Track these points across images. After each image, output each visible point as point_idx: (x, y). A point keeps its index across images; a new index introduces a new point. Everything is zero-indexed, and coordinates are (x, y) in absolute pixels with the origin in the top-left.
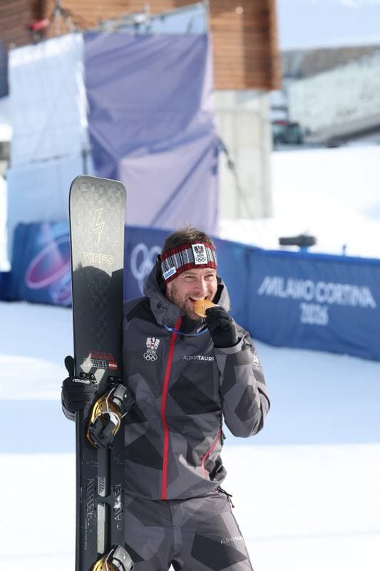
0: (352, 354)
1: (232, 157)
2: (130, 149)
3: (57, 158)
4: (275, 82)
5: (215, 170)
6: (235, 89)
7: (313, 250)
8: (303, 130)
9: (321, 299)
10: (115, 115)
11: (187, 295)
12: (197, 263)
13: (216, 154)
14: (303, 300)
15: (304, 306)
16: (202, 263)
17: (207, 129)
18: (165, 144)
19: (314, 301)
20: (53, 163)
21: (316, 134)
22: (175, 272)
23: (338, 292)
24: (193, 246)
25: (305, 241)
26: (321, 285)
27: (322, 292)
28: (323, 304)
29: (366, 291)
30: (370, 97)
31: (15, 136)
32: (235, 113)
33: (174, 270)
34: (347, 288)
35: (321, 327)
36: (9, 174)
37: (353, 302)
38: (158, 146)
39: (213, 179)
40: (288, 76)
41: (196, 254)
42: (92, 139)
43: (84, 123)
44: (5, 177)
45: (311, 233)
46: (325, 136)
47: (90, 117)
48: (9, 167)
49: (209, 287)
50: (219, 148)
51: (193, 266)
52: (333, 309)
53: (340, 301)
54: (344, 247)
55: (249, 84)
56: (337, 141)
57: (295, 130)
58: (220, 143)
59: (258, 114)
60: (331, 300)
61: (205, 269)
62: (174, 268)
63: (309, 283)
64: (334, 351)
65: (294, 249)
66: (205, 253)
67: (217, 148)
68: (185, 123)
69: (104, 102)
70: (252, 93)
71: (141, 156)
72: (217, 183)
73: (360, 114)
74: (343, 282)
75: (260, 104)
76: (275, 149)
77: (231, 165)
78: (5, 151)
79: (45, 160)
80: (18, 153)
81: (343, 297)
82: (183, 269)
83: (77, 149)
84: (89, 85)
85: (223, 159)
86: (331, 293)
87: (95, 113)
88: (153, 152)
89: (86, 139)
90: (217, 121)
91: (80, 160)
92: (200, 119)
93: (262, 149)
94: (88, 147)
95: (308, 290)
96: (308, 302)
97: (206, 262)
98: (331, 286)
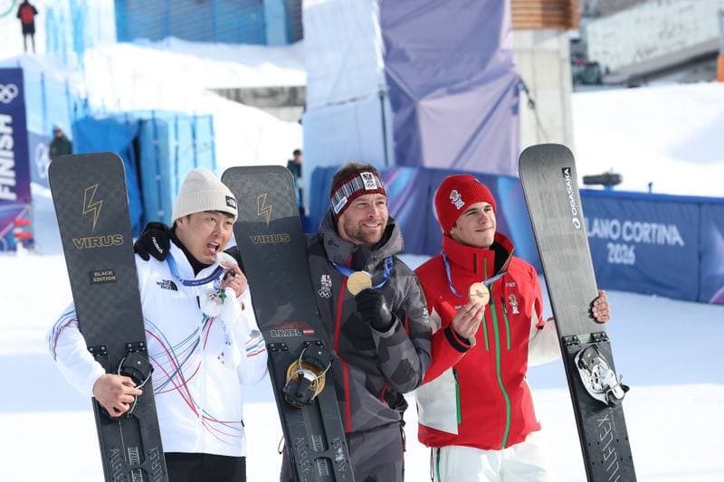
0: (660, 294)
1: (532, 95)
2: (428, 90)
3: (353, 100)
4: (574, 21)
5: (515, 110)
6: (534, 28)
7: (617, 188)
8: (603, 70)
9: (627, 238)
10: (413, 56)
11: (360, 222)
12: (367, 188)
13: (517, 94)
14: (610, 240)
15: (610, 246)
16: (372, 188)
17: (507, 68)
18: (466, 83)
19: (620, 241)
20: (350, 105)
21: (616, 73)
22: (346, 201)
23: (645, 231)
24: (362, 174)
25: (610, 179)
26: (628, 224)
27: (629, 231)
28: (629, 244)
29: (674, 229)
30: (670, 35)
31: (309, 80)
32: (532, 52)
33: (345, 200)
34: (654, 226)
35: (629, 266)
36: (305, 118)
37: (661, 241)
38: (457, 86)
39: (514, 119)
40: (586, 15)
41: (365, 181)
42: (389, 80)
43: (381, 64)
44: (300, 122)
45: (615, 171)
46: (625, 76)
47: (386, 58)
48: (305, 110)
49: (381, 213)
50: (520, 86)
51: (364, 192)
52: (640, 248)
53: (647, 239)
54: (650, 185)
55: (547, 23)
56: (636, 80)
57: (596, 69)
58: (521, 81)
59: (558, 53)
60: (638, 240)
61: (376, 195)
62: (345, 198)
63: (615, 222)
64: (643, 292)
65: (600, 187)
66: (374, 180)
67: (518, 87)
68: (484, 61)
69: (400, 42)
70: (550, 32)
71: (439, 97)
72: (518, 122)
73: (660, 53)
74: (650, 221)
75: (557, 43)
76: (574, 91)
77: (532, 103)
78: (300, 96)
79: (342, 103)
80: (312, 98)
81: (650, 235)
82: (354, 196)
83: (375, 91)
84: (384, 25)
85: (523, 98)
86: (638, 232)
87: (392, 54)
88: (452, 92)
89: (383, 81)
90: (515, 60)
91: (378, 102)
92: (500, 57)
93: (562, 89)
94: (385, 88)
95: (614, 229)
96: (615, 242)
97: (376, 188)
98: (638, 225)
